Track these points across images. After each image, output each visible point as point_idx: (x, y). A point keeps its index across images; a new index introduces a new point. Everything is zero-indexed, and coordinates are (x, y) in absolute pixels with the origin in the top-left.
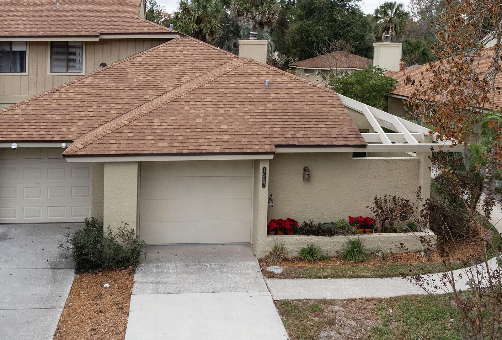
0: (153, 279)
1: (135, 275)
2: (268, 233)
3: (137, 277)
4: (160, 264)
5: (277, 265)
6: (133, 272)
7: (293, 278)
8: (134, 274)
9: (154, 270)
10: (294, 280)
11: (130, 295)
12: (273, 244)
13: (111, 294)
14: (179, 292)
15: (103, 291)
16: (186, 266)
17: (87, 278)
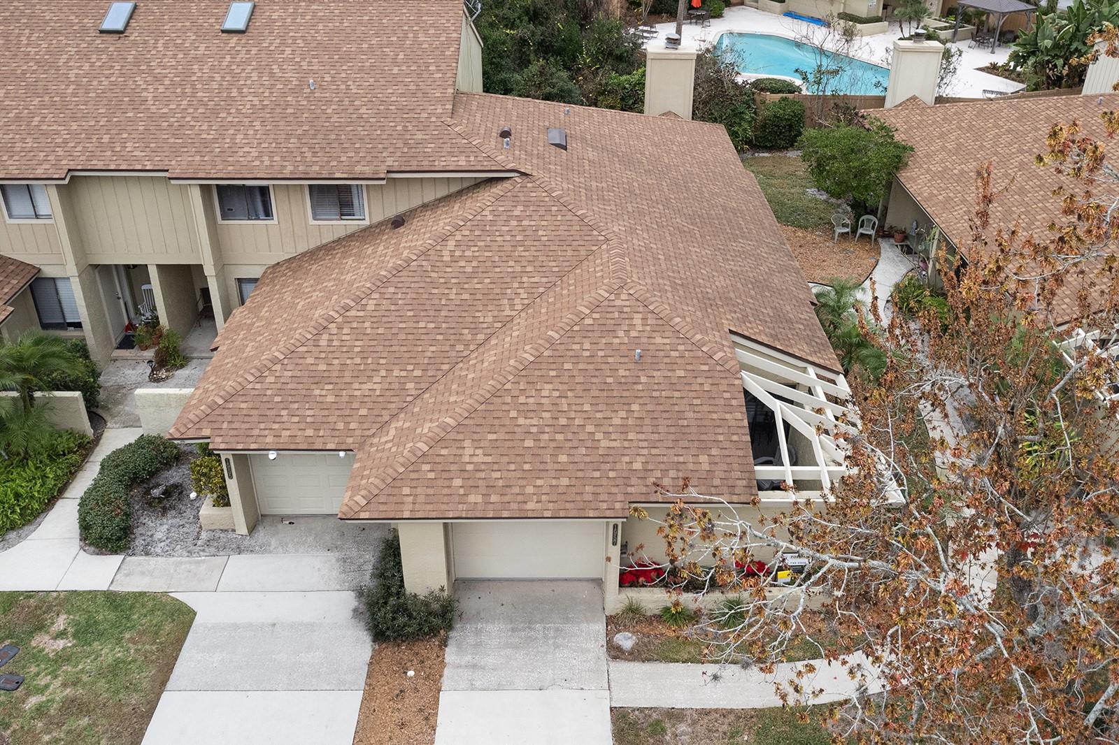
0: (468, 658)
1: (447, 649)
2: (621, 585)
3: (450, 654)
4: (479, 626)
5: (629, 631)
6: (444, 643)
7: (644, 662)
8: (446, 646)
9: (471, 640)
10: (644, 664)
11: (439, 690)
12: (627, 602)
13: (416, 690)
14: (499, 688)
15: (407, 684)
16: (513, 630)
17: (388, 651)
